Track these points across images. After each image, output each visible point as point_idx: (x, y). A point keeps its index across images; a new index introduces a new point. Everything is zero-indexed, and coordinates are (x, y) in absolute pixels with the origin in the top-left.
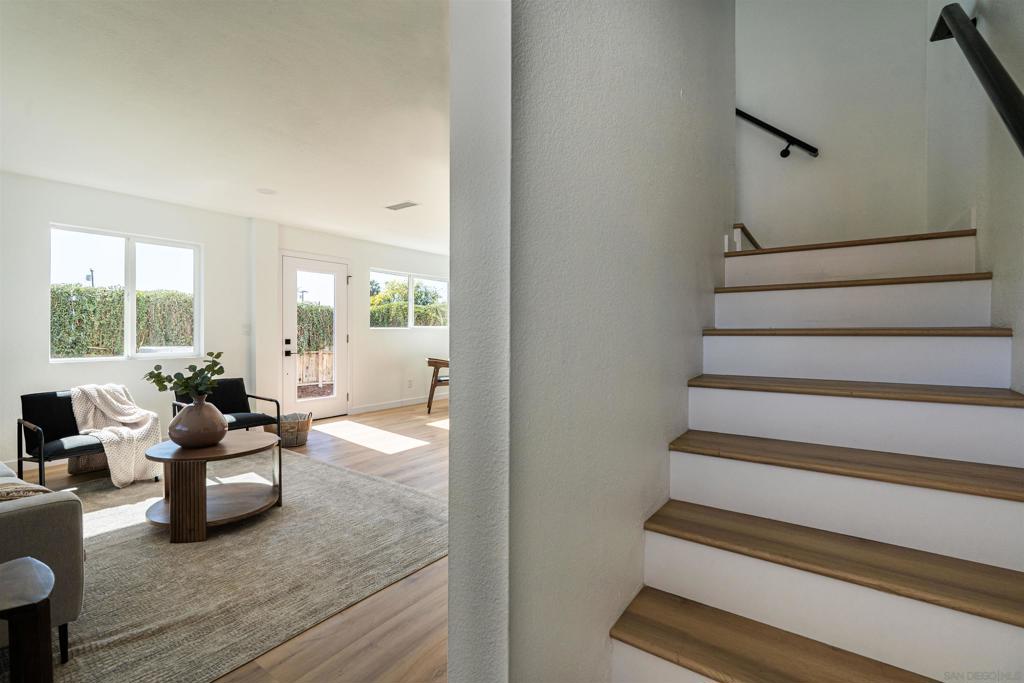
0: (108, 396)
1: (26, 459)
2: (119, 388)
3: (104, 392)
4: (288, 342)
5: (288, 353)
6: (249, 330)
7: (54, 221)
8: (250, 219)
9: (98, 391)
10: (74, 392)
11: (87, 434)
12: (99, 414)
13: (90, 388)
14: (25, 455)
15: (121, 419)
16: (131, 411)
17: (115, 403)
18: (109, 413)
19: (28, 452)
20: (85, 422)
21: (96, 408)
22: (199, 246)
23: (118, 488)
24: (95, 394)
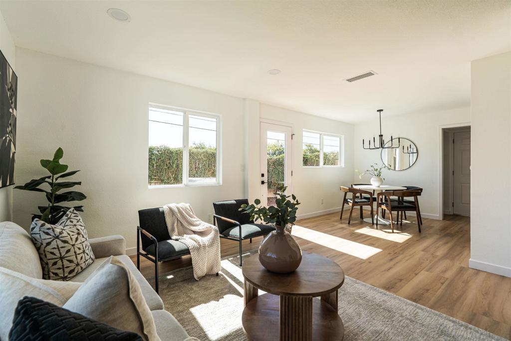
0: (184, 212)
1: (143, 255)
2: (187, 205)
3: (181, 209)
4: (263, 175)
5: (263, 183)
6: (244, 168)
7: (151, 102)
8: (244, 99)
9: (178, 208)
10: (165, 208)
11: (177, 240)
12: (179, 224)
13: (173, 206)
14: (142, 251)
15: (193, 228)
16: (198, 223)
17: (188, 217)
18: (185, 224)
19: (144, 249)
20: (173, 230)
21: (178, 220)
22: (218, 117)
23: (197, 281)
24: (176, 210)
